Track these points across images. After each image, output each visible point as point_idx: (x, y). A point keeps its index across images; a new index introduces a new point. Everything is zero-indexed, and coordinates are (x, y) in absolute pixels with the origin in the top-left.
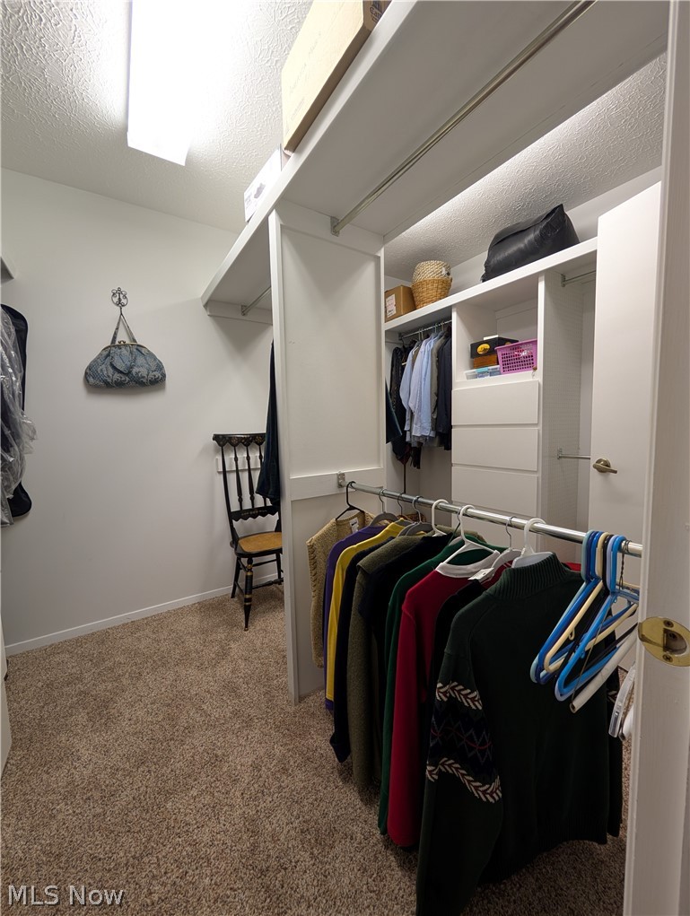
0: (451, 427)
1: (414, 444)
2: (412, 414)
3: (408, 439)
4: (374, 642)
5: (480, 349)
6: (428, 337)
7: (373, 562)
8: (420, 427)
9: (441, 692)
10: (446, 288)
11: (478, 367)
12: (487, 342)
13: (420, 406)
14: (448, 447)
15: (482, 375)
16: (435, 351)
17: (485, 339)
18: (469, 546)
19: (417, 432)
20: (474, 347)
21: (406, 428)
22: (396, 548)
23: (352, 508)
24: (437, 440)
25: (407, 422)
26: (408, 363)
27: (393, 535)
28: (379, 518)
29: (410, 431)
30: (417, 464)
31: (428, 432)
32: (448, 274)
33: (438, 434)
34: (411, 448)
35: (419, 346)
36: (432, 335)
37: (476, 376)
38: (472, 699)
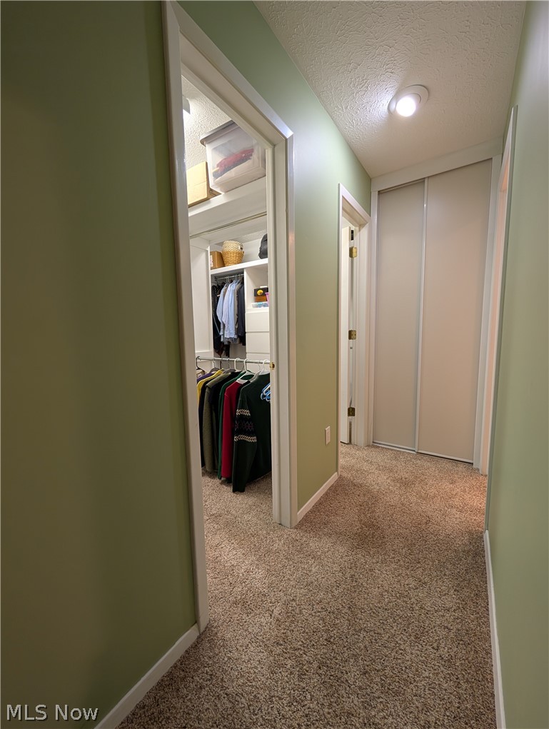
0: (245, 333)
1: (226, 343)
2: (224, 325)
3: (222, 340)
4: (214, 414)
5: (259, 292)
6: (232, 282)
7: (212, 383)
8: (229, 333)
9: (238, 412)
10: (241, 258)
11: (258, 302)
12: (262, 289)
13: (228, 321)
14: (244, 344)
15: (260, 306)
16: (236, 291)
17: (261, 287)
18: (247, 373)
19: (227, 336)
20: (256, 291)
21: (221, 333)
22: (221, 377)
23: (199, 369)
24: (238, 340)
25: (222, 330)
26: (221, 295)
27: (219, 375)
28: (212, 371)
29: (223, 335)
30: (228, 355)
31: (233, 336)
32: (241, 249)
33: (238, 336)
34: (224, 346)
35: (227, 287)
36: (234, 281)
37: (257, 306)
38: (247, 413)
